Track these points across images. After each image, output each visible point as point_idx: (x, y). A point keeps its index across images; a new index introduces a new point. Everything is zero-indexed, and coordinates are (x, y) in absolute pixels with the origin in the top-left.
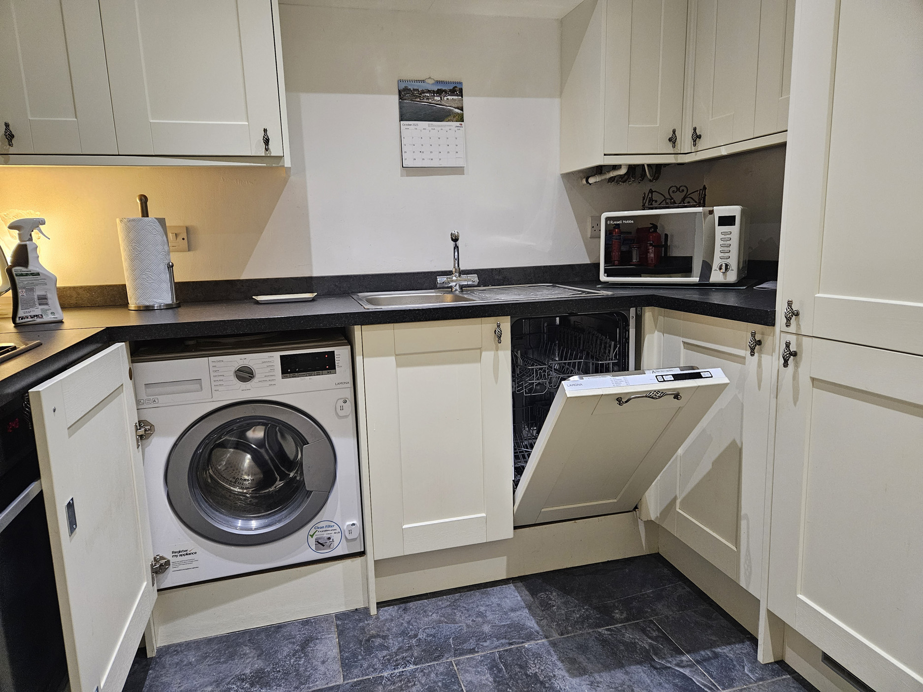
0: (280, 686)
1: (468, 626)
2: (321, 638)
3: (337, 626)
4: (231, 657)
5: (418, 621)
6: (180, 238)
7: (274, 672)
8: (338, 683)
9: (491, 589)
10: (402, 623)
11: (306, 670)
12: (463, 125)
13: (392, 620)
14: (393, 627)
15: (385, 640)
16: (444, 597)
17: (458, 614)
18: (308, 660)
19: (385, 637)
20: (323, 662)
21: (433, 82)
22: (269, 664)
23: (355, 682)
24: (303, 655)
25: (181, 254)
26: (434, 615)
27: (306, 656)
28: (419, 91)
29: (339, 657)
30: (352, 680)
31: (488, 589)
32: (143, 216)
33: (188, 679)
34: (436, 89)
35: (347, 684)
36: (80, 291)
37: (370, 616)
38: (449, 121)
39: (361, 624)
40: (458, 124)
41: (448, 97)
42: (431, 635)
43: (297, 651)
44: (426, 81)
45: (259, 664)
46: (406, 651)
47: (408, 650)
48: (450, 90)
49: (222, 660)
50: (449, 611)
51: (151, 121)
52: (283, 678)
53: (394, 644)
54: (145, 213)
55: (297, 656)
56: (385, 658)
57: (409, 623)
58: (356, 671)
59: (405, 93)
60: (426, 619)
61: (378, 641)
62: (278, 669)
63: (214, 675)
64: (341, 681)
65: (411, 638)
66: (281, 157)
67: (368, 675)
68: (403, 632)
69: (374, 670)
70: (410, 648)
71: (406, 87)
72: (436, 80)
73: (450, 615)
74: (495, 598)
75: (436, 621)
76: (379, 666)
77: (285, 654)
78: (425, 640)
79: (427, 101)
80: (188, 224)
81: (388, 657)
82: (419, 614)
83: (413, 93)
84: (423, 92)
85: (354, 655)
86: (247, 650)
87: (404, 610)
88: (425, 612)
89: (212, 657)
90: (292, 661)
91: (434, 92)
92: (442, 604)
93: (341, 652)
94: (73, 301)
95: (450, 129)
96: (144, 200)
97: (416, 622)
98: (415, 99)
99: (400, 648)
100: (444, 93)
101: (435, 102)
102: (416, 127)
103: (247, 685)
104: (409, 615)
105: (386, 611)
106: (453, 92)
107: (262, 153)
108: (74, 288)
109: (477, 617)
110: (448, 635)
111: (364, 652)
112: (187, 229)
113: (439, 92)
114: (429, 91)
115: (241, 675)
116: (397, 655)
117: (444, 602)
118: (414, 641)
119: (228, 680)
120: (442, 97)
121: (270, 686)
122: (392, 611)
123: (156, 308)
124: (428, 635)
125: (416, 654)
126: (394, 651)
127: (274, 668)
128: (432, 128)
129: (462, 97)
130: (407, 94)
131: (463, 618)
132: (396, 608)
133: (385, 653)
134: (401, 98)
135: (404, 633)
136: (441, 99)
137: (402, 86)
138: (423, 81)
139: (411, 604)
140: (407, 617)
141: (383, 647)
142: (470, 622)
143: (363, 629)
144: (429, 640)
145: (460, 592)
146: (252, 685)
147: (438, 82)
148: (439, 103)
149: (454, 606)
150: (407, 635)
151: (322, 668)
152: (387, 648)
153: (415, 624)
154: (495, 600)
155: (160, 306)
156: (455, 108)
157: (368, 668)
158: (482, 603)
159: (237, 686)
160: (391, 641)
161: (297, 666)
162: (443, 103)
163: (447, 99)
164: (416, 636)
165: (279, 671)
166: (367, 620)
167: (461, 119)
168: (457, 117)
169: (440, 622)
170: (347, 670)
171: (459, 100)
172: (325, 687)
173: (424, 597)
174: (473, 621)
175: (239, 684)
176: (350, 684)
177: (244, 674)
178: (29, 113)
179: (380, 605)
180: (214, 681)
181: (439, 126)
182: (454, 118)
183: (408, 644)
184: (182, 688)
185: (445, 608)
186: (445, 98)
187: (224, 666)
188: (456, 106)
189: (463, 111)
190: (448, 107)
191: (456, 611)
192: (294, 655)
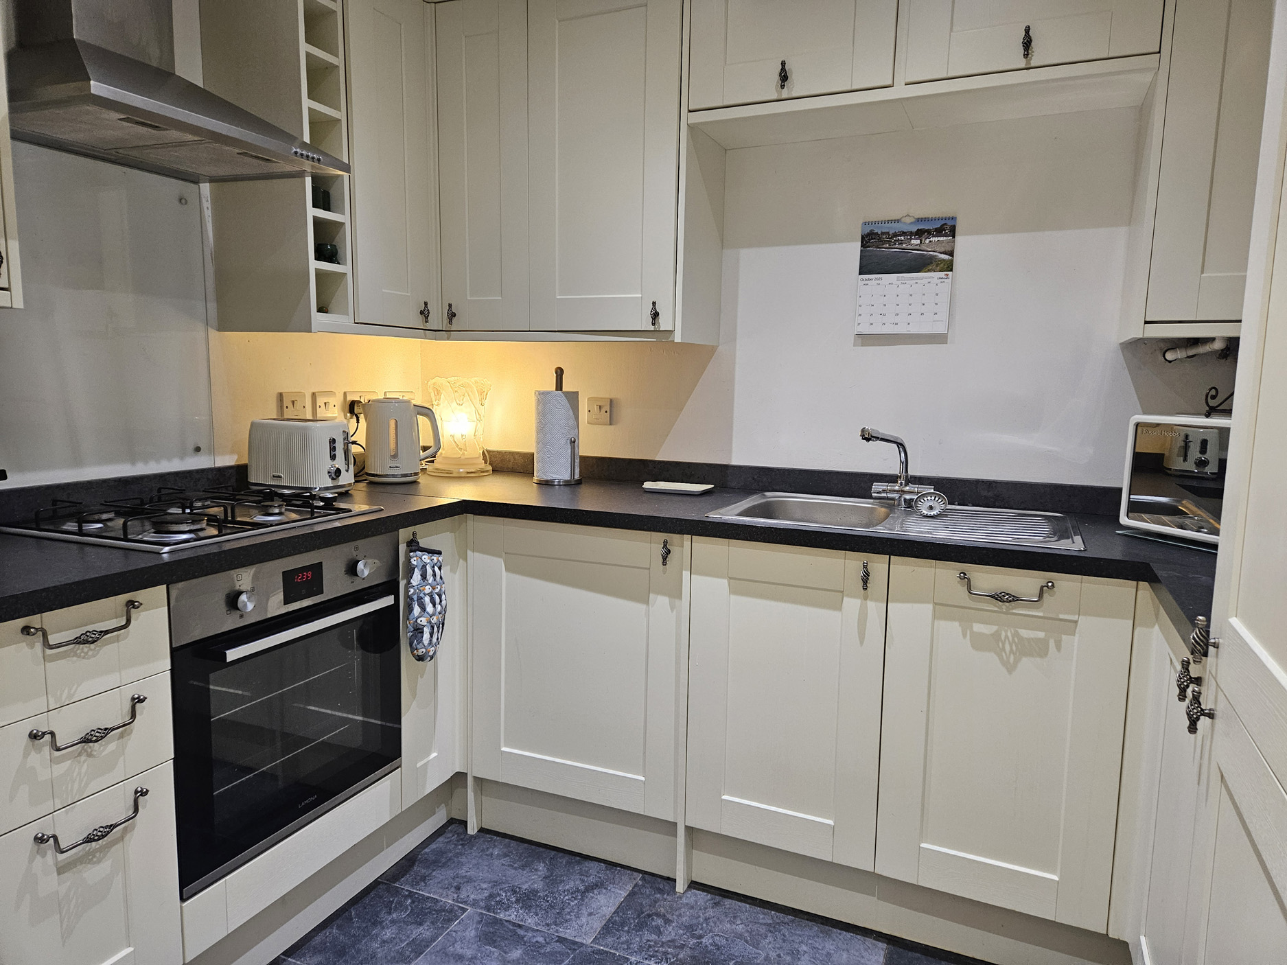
0: (537, 915)
1: (767, 958)
2: (610, 890)
3: (636, 885)
4: (523, 867)
5: (718, 923)
6: (603, 410)
7: (544, 899)
8: (584, 942)
9: (839, 931)
10: (700, 917)
11: (569, 913)
12: (950, 277)
13: (692, 907)
14: (687, 916)
15: (666, 924)
16: (773, 912)
17: (770, 939)
18: (578, 906)
19: (668, 922)
20: (590, 914)
21: (913, 220)
22: (546, 890)
23: (600, 950)
24: (580, 897)
25: (604, 427)
26: (741, 926)
27: (582, 899)
28: (889, 235)
29: (608, 917)
30: (599, 947)
31: (835, 930)
32: (557, 390)
33: (478, 868)
34: (914, 229)
35: (592, 947)
36: (516, 456)
37: (675, 892)
38: (929, 271)
39: (658, 896)
40: (942, 274)
41: (931, 239)
42: (717, 945)
43: (578, 891)
44: (903, 220)
45: (539, 885)
46: (676, 947)
47: (678, 947)
48: (936, 229)
49: (516, 865)
50: (763, 930)
51: (558, 297)
52: (545, 910)
53: (670, 932)
54: (559, 386)
55: (574, 896)
56: (649, 943)
57: (706, 920)
58: (610, 940)
59: (869, 239)
60: (728, 926)
61: (659, 921)
62: (549, 899)
63: (498, 875)
64: (589, 941)
65: (693, 936)
66: (672, 332)
67: (617, 950)
68: (691, 926)
69: (627, 949)
70: (682, 947)
71: (871, 231)
72: (917, 217)
73: (758, 935)
74: (832, 944)
75: (736, 933)
76: (635, 947)
77: (567, 887)
78: (706, 946)
79: (900, 246)
80: (612, 396)
81: (652, 943)
82: (726, 916)
83: (880, 238)
84: (895, 235)
85: (623, 924)
86: (541, 866)
87: (715, 903)
88: (735, 917)
89: (511, 858)
90: (567, 897)
91: (911, 234)
92: (764, 918)
93: (614, 913)
94: (510, 466)
95: (929, 283)
96: (560, 372)
97: (715, 923)
98: (883, 244)
99: (673, 941)
100: (926, 234)
101: (911, 247)
102: (878, 282)
103: (514, 899)
104: (714, 912)
105: (696, 895)
106: (939, 232)
107: (652, 328)
108: (512, 453)
109: (788, 954)
110: (734, 955)
111: (635, 926)
112: (611, 401)
113: (920, 233)
114: (903, 234)
115: (517, 887)
116: (662, 946)
117: (765, 917)
118: (693, 941)
119: (504, 886)
120: (923, 240)
121: (530, 910)
122: (702, 897)
123: (556, 483)
124: (714, 944)
125: (681, 956)
126: (663, 940)
127: (546, 895)
128: (903, 282)
129: (954, 237)
130: (872, 239)
131: (770, 946)
132: (709, 896)
133: (654, 937)
134: (864, 244)
135: (690, 928)
136: (921, 242)
137: (867, 230)
138: (898, 221)
139: (728, 902)
140: (710, 913)
141: (658, 931)
142: (773, 955)
143: (656, 901)
144: (709, 949)
145: (795, 916)
146: (517, 901)
147: (919, 220)
148: (917, 247)
149: (773, 928)
150: (693, 931)
151: (584, 919)
152: (660, 933)
153: (713, 925)
154: (829, 946)
155: (559, 482)
156: (941, 253)
157: (622, 943)
158: (810, 942)
159: (506, 896)
160: (670, 929)
161: (567, 905)
162: (923, 247)
163: (930, 241)
164: (701, 937)
165: (548, 901)
166: (668, 894)
167: (949, 267)
168: (942, 265)
169: (740, 936)
170: (603, 934)
171: (948, 242)
172: (571, 938)
173: (750, 901)
174: (779, 956)
175: (509, 894)
176: (593, 949)
177: (519, 888)
178: (468, 293)
179: (694, 885)
180: (494, 882)
181: (913, 279)
182: (937, 266)
183: (684, 941)
184: (469, 873)
185: (761, 924)
186: (927, 241)
187: (513, 871)
188: (943, 250)
189: (953, 256)
190: (931, 253)
191: (770, 934)
192: (572, 893)
